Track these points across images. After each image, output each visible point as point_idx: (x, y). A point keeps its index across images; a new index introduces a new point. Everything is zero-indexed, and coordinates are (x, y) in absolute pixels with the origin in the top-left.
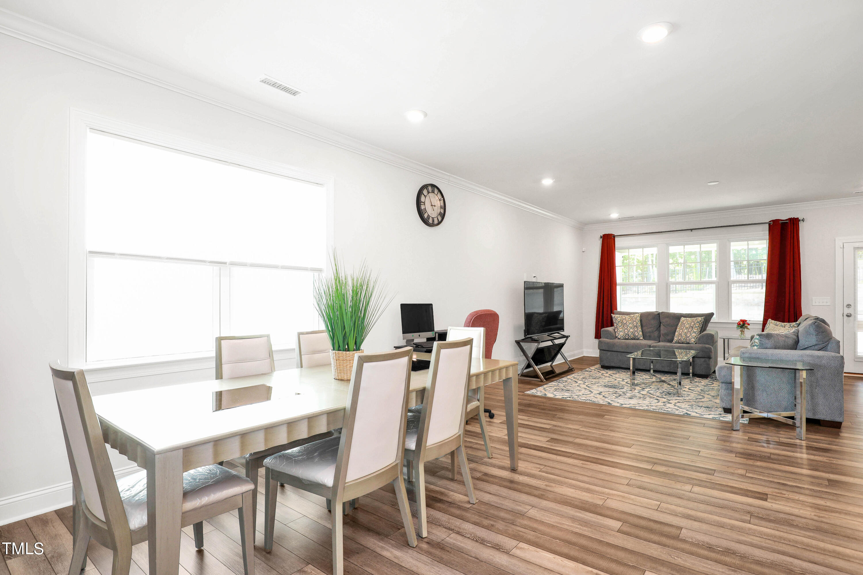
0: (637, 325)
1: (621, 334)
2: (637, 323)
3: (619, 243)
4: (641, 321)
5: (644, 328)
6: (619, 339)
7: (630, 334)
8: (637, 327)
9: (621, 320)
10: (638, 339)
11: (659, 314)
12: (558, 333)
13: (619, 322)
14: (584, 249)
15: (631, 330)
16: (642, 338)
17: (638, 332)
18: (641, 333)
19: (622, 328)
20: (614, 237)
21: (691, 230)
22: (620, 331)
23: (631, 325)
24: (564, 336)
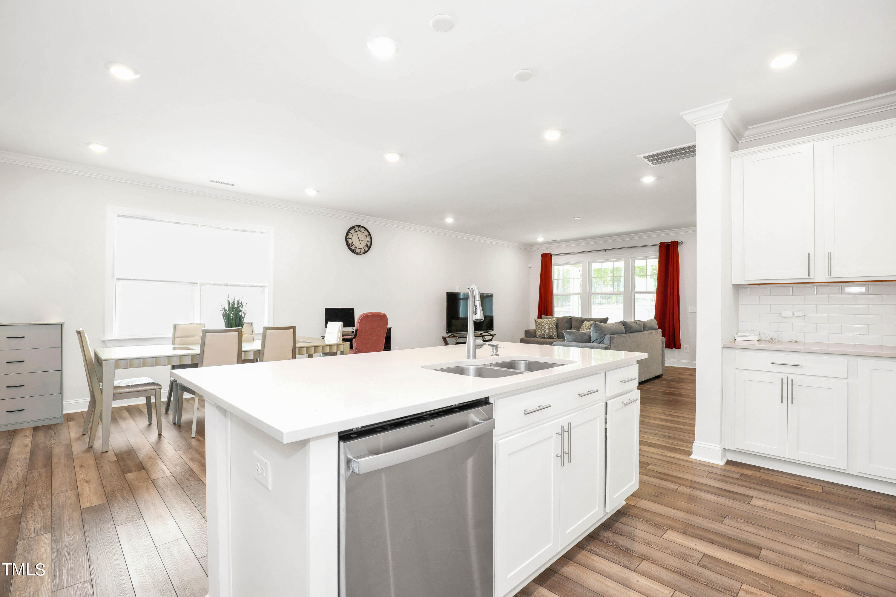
0: (552, 327)
1: (539, 334)
2: (553, 326)
3: (555, 260)
4: (557, 324)
5: (559, 330)
6: (537, 338)
7: (546, 334)
8: (552, 329)
9: (540, 323)
10: (553, 338)
11: (571, 318)
12: (487, 332)
13: (538, 324)
14: (530, 266)
15: (547, 331)
16: (555, 337)
17: (552, 333)
18: (555, 333)
19: (540, 329)
20: (551, 256)
21: (605, 250)
22: (538, 332)
23: (547, 327)
24: (491, 335)
